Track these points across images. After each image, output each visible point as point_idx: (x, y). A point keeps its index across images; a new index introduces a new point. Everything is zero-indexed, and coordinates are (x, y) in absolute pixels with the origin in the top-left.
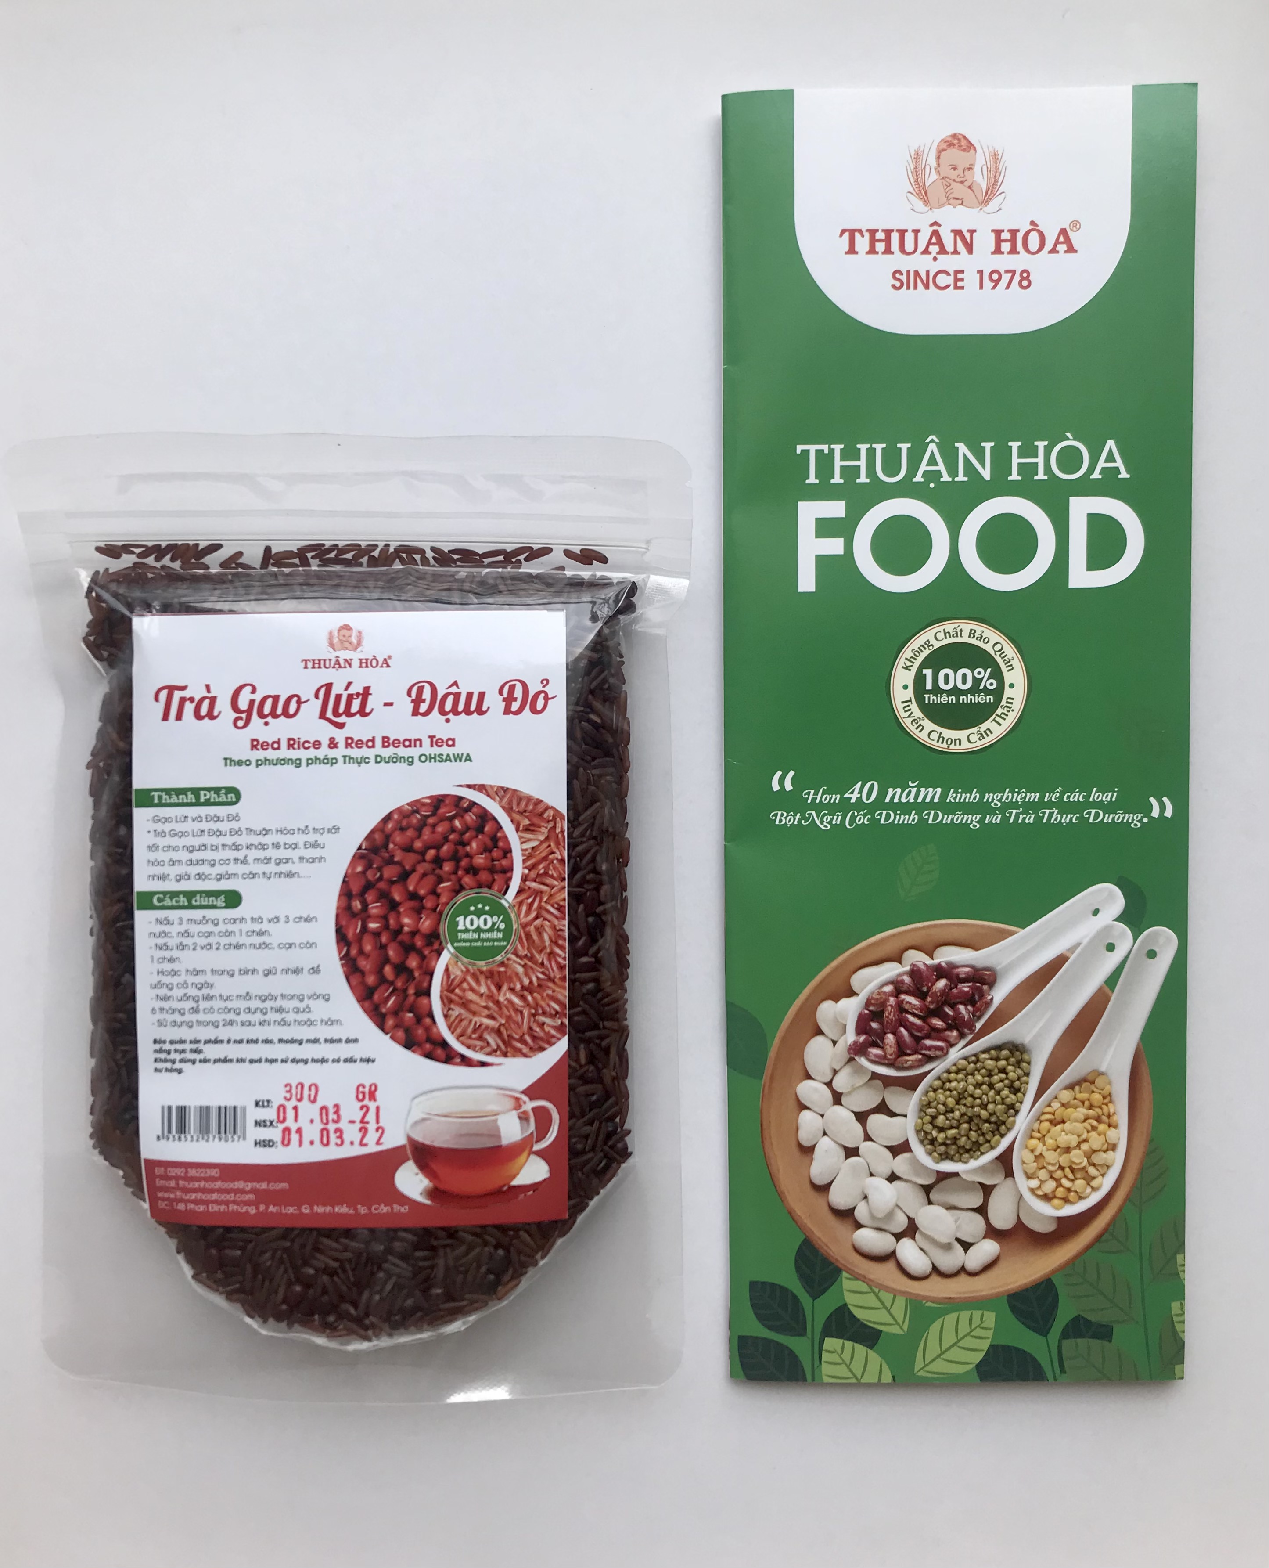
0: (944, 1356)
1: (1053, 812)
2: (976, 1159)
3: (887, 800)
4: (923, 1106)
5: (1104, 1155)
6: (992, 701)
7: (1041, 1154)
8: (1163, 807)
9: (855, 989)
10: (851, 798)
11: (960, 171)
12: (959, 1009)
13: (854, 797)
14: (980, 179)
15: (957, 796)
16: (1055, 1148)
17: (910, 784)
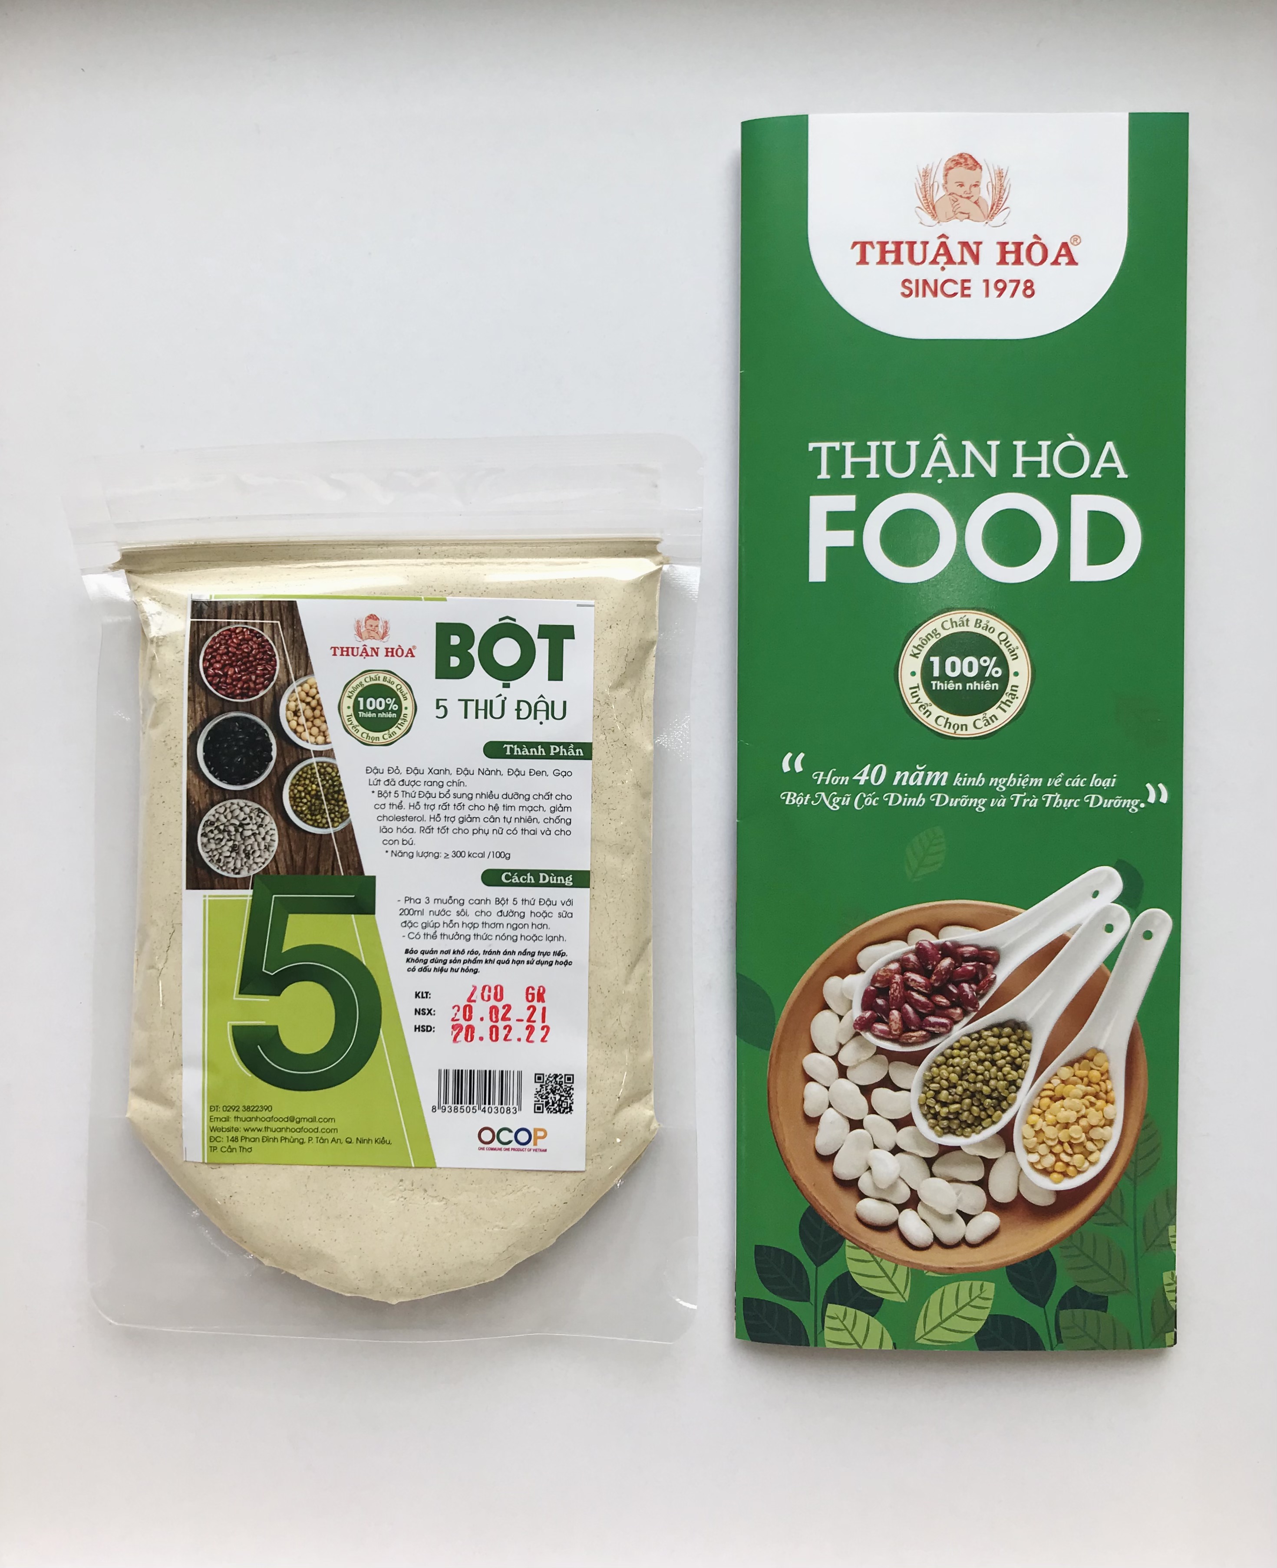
0: (944, 1325)
1: (1056, 797)
2: (977, 1134)
3: (895, 783)
4: (927, 1081)
5: (1102, 1131)
6: (997, 689)
7: (1041, 1130)
8: (1159, 794)
9: (861, 966)
10: (859, 780)
11: (966, 187)
12: (963, 987)
13: (863, 780)
14: (986, 195)
15: (963, 781)
16: (1054, 1123)
17: (918, 767)
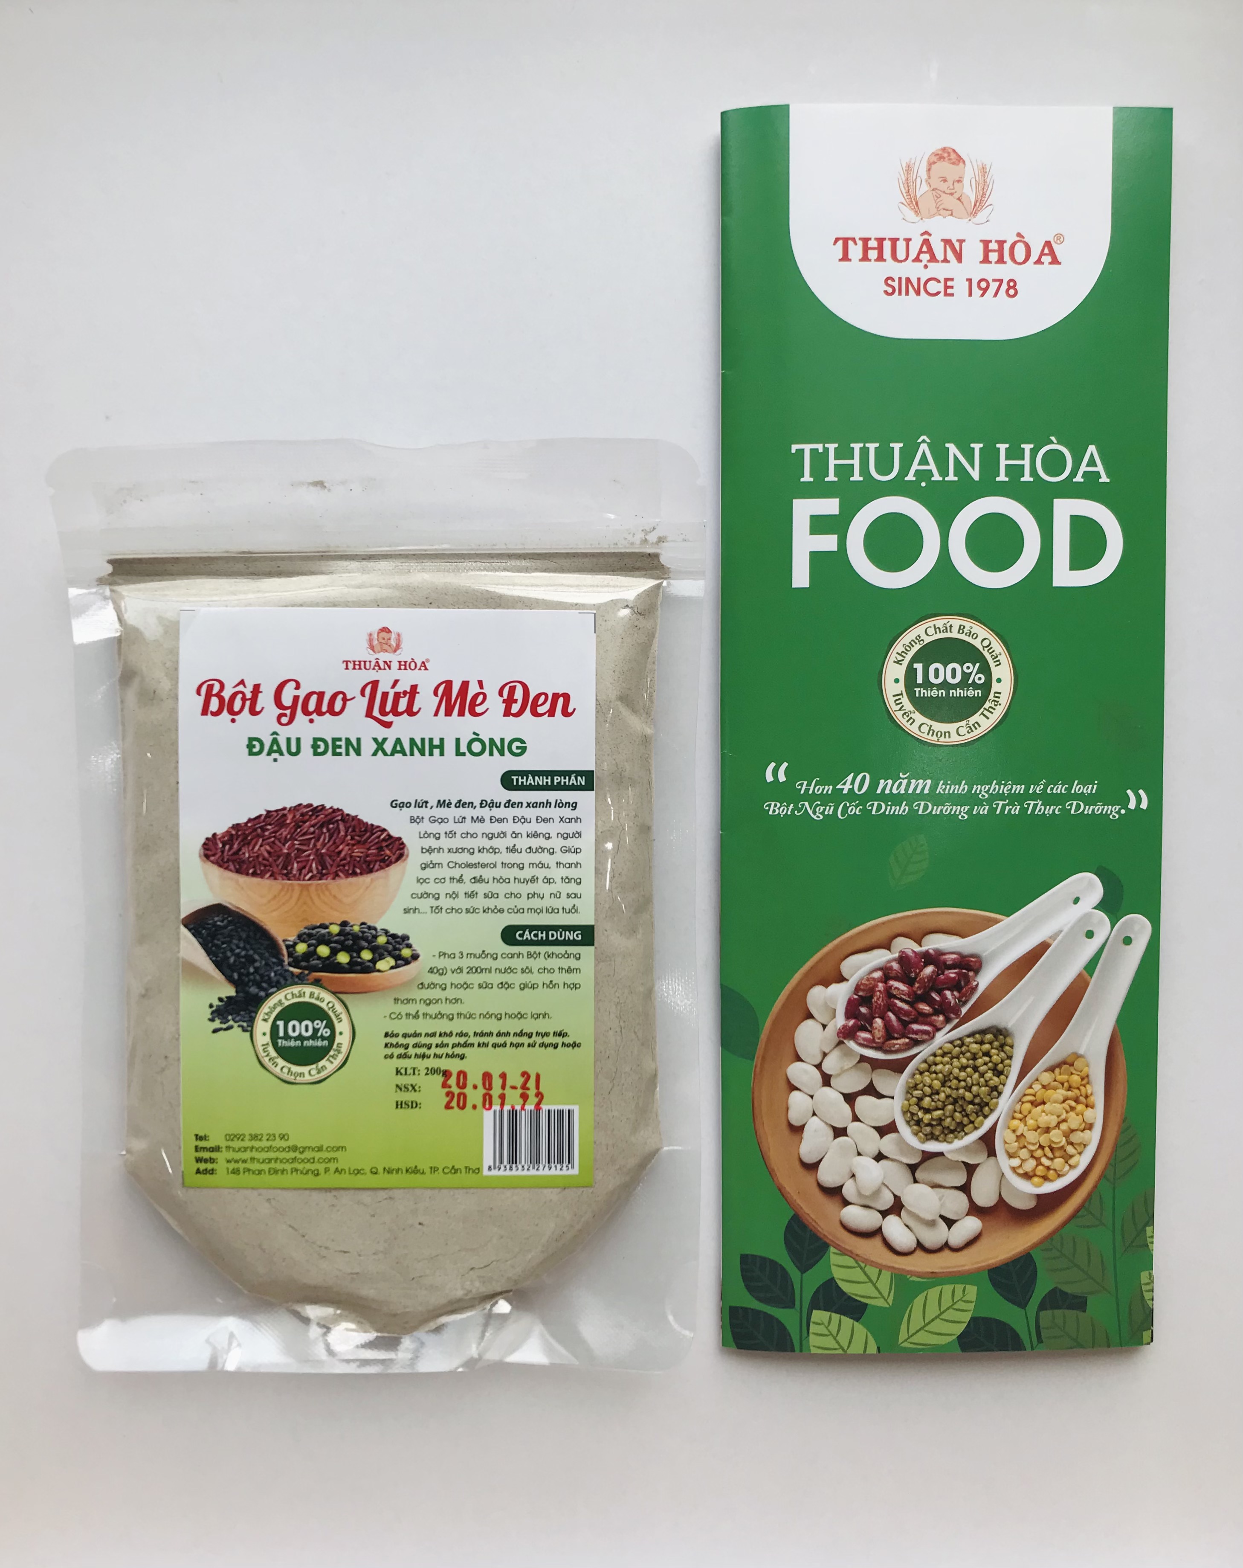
0: (926, 1328)
1: (1038, 804)
2: (959, 1139)
3: (879, 791)
4: (910, 1088)
5: (1081, 1134)
6: (980, 695)
7: (1022, 1134)
8: (1139, 800)
9: (845, 975)
10: (842, 789)
11: (950, 183)
12: (944, 994)
14: (969, 191)
15: (945, 788)
16: (1035, 1128)
17: (901, 775)
